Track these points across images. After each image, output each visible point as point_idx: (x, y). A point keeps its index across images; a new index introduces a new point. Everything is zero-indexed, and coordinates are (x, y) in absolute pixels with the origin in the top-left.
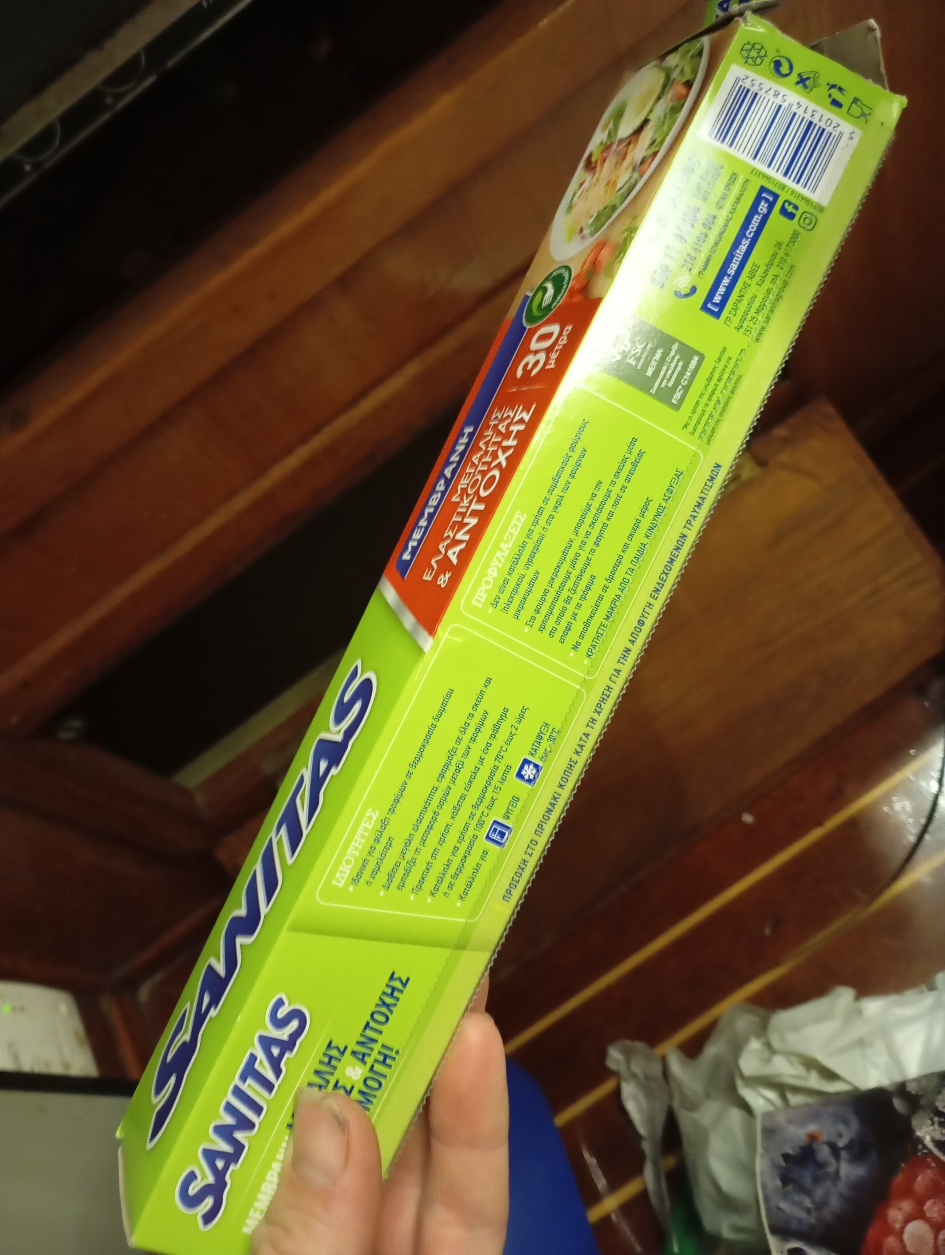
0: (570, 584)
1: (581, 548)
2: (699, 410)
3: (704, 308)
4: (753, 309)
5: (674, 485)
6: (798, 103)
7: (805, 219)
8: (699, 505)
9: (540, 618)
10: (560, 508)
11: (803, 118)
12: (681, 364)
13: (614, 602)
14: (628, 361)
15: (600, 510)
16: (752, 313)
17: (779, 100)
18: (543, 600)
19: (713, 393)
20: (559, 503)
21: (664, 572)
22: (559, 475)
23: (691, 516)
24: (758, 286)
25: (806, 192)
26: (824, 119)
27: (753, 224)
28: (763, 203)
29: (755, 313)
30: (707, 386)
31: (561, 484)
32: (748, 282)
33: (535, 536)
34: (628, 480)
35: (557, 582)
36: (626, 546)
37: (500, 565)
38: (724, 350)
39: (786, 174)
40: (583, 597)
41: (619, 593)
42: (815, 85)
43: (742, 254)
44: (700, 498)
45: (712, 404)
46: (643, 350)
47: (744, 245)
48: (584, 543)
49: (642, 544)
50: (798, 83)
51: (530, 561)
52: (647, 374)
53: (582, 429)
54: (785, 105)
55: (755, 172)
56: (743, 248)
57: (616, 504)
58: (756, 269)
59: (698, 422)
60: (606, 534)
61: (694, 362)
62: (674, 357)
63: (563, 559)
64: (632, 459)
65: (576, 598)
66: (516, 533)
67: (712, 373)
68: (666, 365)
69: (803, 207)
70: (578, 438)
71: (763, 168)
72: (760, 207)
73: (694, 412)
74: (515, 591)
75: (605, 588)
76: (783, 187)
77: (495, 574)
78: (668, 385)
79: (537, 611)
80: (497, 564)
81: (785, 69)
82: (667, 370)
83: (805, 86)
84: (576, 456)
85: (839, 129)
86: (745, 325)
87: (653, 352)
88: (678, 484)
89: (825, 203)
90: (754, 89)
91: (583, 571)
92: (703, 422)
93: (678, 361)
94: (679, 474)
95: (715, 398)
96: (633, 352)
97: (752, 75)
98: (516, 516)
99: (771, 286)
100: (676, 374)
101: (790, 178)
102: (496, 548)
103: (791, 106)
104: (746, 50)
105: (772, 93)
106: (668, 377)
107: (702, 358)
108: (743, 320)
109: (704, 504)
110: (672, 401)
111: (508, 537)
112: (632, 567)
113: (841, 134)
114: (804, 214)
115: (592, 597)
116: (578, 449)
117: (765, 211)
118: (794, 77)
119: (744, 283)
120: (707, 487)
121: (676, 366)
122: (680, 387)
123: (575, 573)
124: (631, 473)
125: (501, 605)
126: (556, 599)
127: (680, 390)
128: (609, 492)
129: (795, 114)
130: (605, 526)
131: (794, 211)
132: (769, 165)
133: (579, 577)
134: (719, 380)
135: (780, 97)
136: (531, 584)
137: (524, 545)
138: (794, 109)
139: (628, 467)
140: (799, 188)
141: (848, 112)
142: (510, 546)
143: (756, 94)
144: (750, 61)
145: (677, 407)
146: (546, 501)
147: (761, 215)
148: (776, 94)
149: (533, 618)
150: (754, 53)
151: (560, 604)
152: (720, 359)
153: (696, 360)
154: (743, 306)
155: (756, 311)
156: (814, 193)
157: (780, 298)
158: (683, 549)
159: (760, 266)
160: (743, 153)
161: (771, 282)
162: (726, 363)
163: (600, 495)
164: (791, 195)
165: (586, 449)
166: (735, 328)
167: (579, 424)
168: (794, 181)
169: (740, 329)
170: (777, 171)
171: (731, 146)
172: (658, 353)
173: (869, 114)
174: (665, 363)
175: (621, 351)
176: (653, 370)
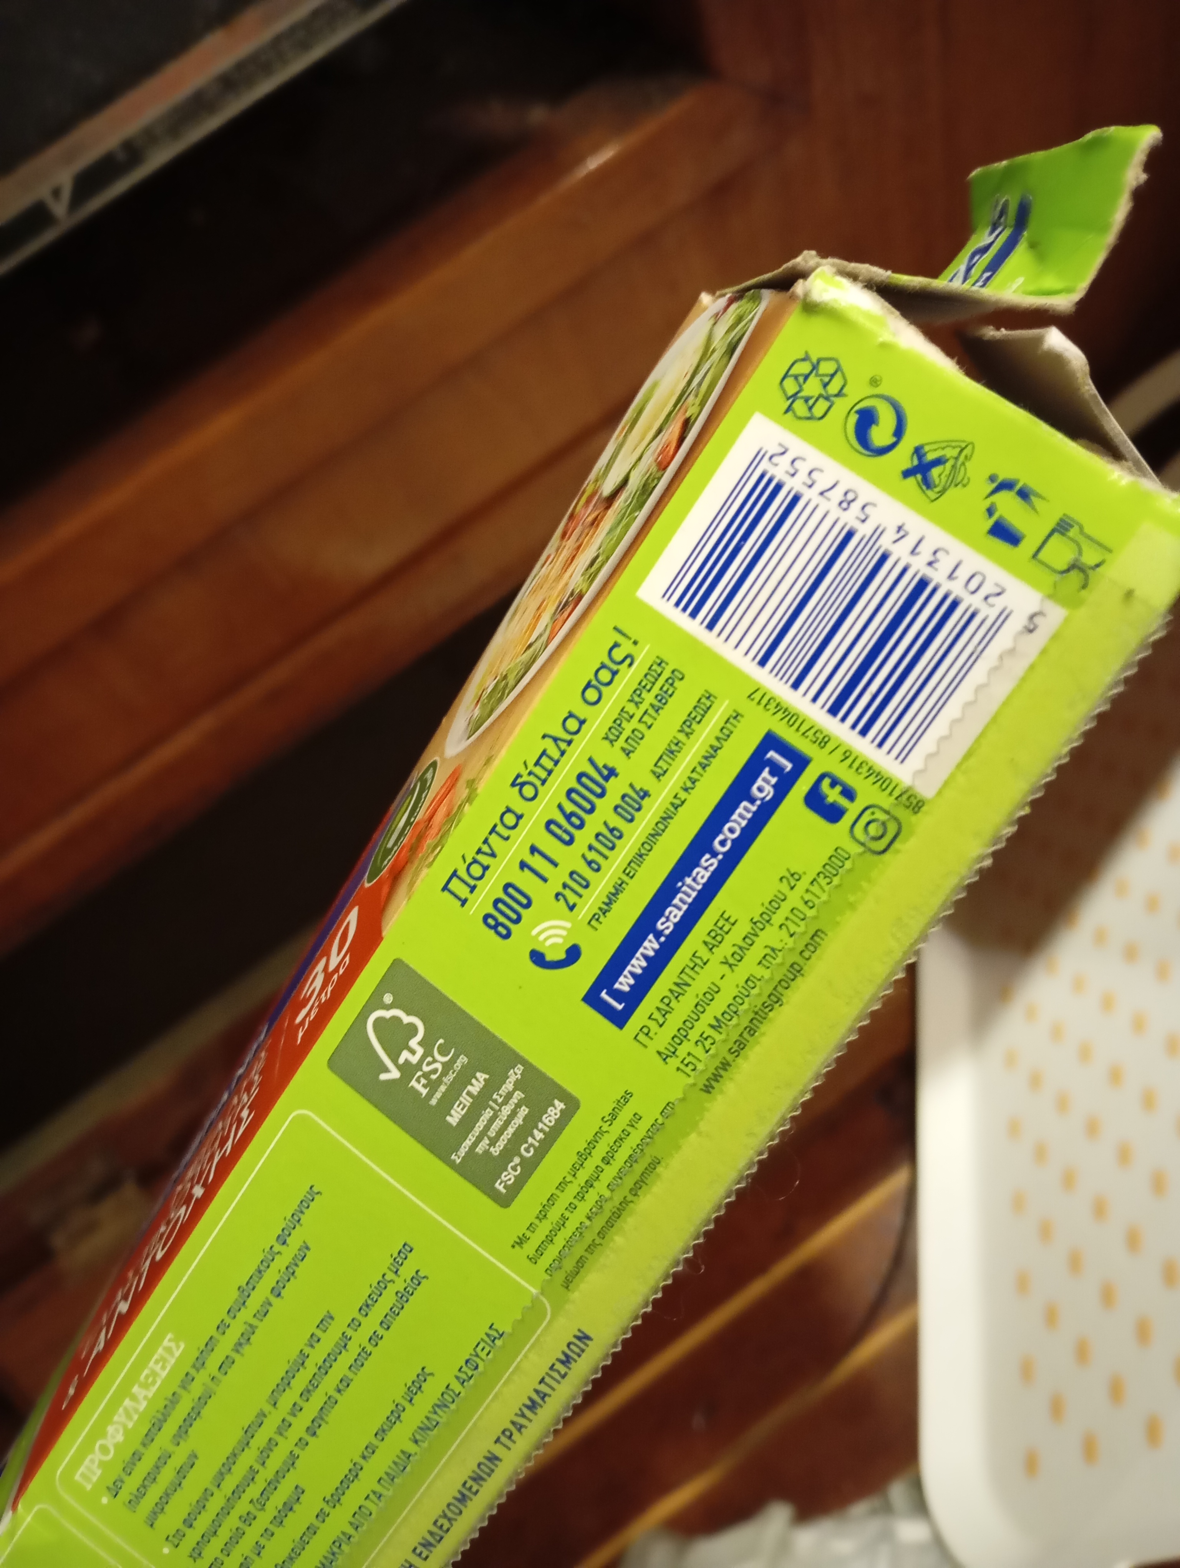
0: (254, 1491)
1: (280, 1432)
2: (554, 1214)
3: (592, 999)
4: (708, 1018)
5: (483, 1355)
6: (900, 528)
7: (869, 823)
8: (533, 1406)
9: (193, 1536)
10: (246, 1349)
11: (904, 571)
12: (524, 1111)
13: (337, 1543)
14: (413, 1083)
15: (324, 1368)
16: (702, 1026)
17: (850, 518)
18: (201, 1505)
19: (589, 1184)
20: (245, 1339)
21: (445, 1516)
22: (250, 1285)
23: (513, 1423)
24: (726, 967)
25: (882, 760)
26: (963, 574)
27: (735, 821)
28: (766, 773)
29: (712, 1027)
30: (575, 1170)
31: (255, 1301)
32: (704, 953)
33: (196, 1389)
34: (385, 1324)
35: (230, 1483)
36: (370, 1451)
37: (130, 1425)
38: (627, 1097)
39: (834, 710)
40: (279, 1520)
41: (350, 1530)
42: (954, 481)
43: (699, 887)
44: (537, 1392)
45: (584, 1208)
46: (447, 1067)
47: (706, 868)
48: (285, 1426)
49: (403, 1452)
50: (907, 474)
51: (183, 1431)
52: (448, 1118)
53: (305, 1204)
54: (864, 530)
55: (757, 696)
56: (702, 874)
57: (357, 1364)
58: (726, 929)
59: (550, 1239)
60: (334, 1416)
61: (554, 1111)
62: (509, 1095)
63: (245, 1444)
64: (400, 1285)
65: (264, 1520)
66: (164, 1374)
67: (592, 1144)
68: (492, 1108)
69: (867, 792)
70: (296, 1219)
71: (781, 690)
72: (759, 782)
73: (542, 1215)
74: (151, 1477)
75: (322, 1516)
76: (823, 741)
77: (120, 1438)
78: (492, 1149)
79: (189, 1523)
80: (123, 1419)
81: (881, 435)
82: (491, 1121)
83: (927, 483)
84: (288, 1254)
85: (999, 603)
86: (682, 1051)
87: (465, 1078)
88: (490, 1356)
89: (926, 790)
90: (793, 485)
91: (279, 1475)
92: (560, 1241)
93: (518, 1106)
94: (494, 1336)
95: (592, 1197)
96: (426, 1069)
97: (797, 446)
98: (166, 1343)
99: (760, 972)
100: (511, 1130)
101: (843, 719)
102: (124, 1391)
103: (879, 532)
104: (796, 377)
105: (836, 495)
106: (492, 1133)
107: (572, 1105)
108: (680, 1037)
109: (545, 1406)
110: (497, 1185)
111: (147, 1377)
112: (378, 1488)
113: (1004, 616)
114: (868, 812)
115: (296, 1523)
116: (295, 1242)
117: (769, 792)
118: (902, 457)
119: (694, 955)
120: (555, 1375)
121: (514, 1114)
122: (517, 1160)
123: (265, 1475)
124: (394, 1312)
125: (124, 1495)
126: (225, 1511)
127: (516, 1165)
128: (345, 1340)
129: (884, 558)
130: (330, 1402)
131: (843, 802)
132: (796, 685)
133: (273, 1485)
134: (606, 1161)
135: (856, 507)
136: (181, 1473)
137: (174, 1399)
138: (885, 543)
139: (388, 1300)
140: (864, 747)
141: (1035, 556)
142: (150, 1395)
143: (796, 499)
144: (800, 407)
145: (505, 1201)
146: (222, 1327)
147: (758, 803)
148: (846, 503)
149: (179, 1535)
150: (812, 387)
151: (232, 1522)
152: (613, 1116)
153: (559, 1109)
154: (683, 1008)
155: (715, 1023)
156: (902, 761)
157: (777, 1002)
158: (490, 1480)
159: (736, 921)
160: (736, 646)
161: (760, 963)
162: (628, 1125)
163: (329, 1340)
164: (842, 761)
165: (309, 1245)
166: (659, 1053)
167: (302, 1192)
168: (854, 727)
169: (671, 1057)
170: (815, 699)
171: (711, 626)
172: (477, 1080)
173: (1098, 566)
174: (491, 1103)
175: (401, 1060)
176: (463, 1112)
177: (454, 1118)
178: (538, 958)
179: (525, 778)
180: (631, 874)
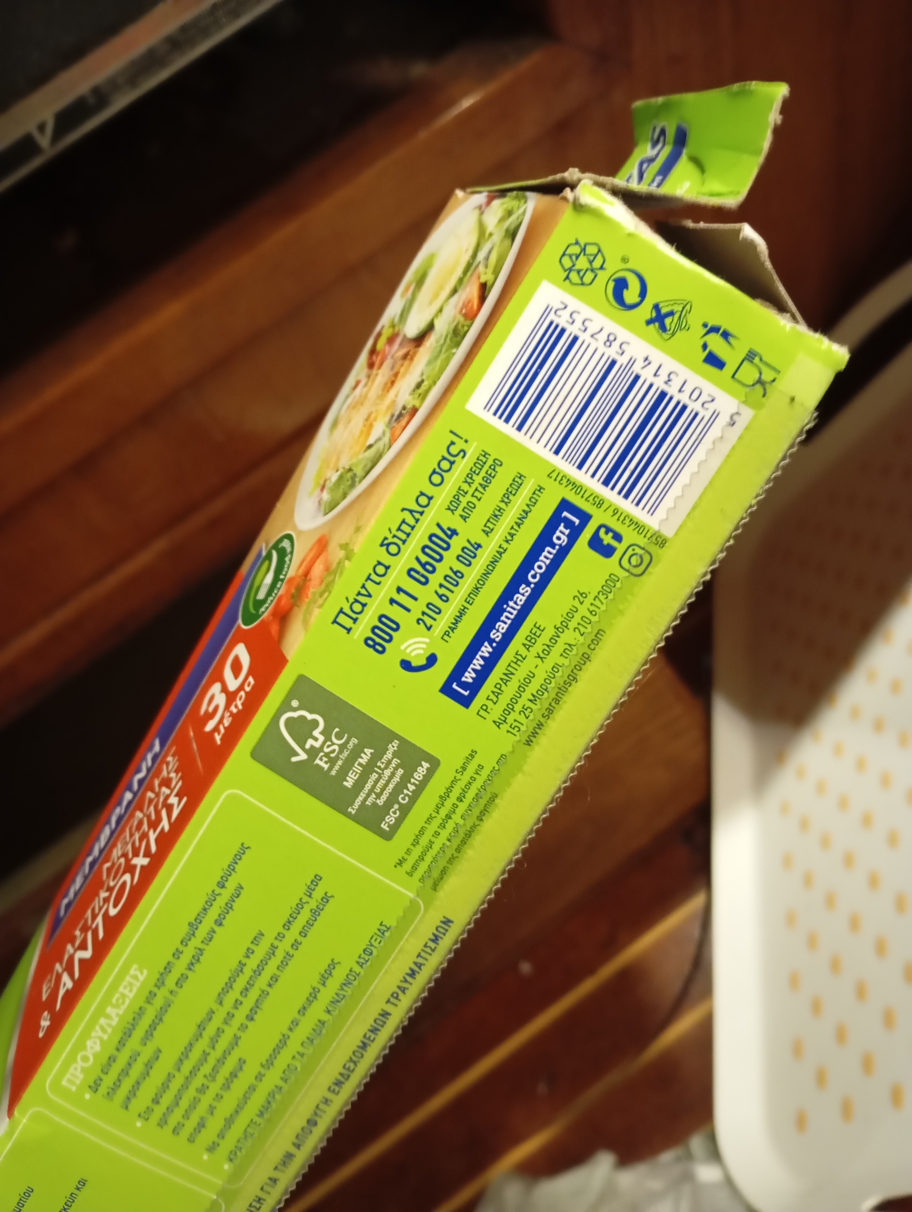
0: (206, 1069)
1: (226, 1022)
2: (424, 841)
3: (446, 690)
4: (527, 695)
5: (376, 944)
6: (646, 359)
7: (632, 556)
8: (413, 974)
9: (160, 1110)
10: (197, 967)
11: (651, 386)
12: (400, 772)
13: (272, 1095)
14: (317, 761)
15: (258, 972)
16: (524, 701)
17: (612, 352)
18: (165, 1086)
19: (448, 817)
20: (196, 959)
21: (351, 1060)
22: (199, 920)
23: (399, 987)
24: (539, 660)
25: (639, 514)
26: (688, 389)
27: (542, 561)
28: (561, 527)
29: (531, 701)
30: (438, 809)
31: (202, 932)
32: (523, 651)
33: (158, 1002)
34: (304, 933)
35: (188, 1066)
36: (295, 1023)
37: (105, 1037)
38: (473, 754)
39: (606, 483)
40: (227, 1086)
41: (281, 1083)
42: (680, 327)
43: (518, 607)
44: (415, 963)
45: (445, 834)
46: (342, 747)
47: (523, 595)
48: (230, 1016)
49: (319, 1021)
50: (649, 322)
51: (149, 1034)
52: (345, 783)
53: (238, 857)
54: (622, 361)
55: (554, 475)
56: (520, 599)
57: (283, 965)
58: (538, 634)
59: (422, 858)
60: (266, 1005)
61: (422, 769)
62: (389, 762)
63: (199, 1036)
64: (313, 904)
65: (215, 1088)
66: (131, 995)
67: (449, 790)
68: (377, 772)
69: (629, 536)
70: (231, 868)
71: (571, 470)
72: (558, 533)
73: (415, 843)
74: (125, 1072)
75: (259, 1077)
76: (599, 503)
77: (98, 1048)
78: (378, 801)
79: (156, 1101)
80: (100, 1033)
81: (631, 295)
82: (377, 782)
83: (663, 328)
84: (226, 894)
85: (711, 407)
86: (510, 719)
87: (357, 753)
88: (382, 943)
89: (668, 532)
90: (573, 330)
91: (226, 1054)
92: (428, 858)
93: (396, 769)
94: (383, 930)
95: (450, 825)
96: (326, 750)
97: (574, 303)
98: (132, 972)
99: (561, 661)
100: (391, 786)
101: (613, 488)
102: (100, 1012)
103: (632, 361)
104: (570, 256)
105: (603, 337)
106: (378, 790)
107: (435, 763)
108: (509, 709)
109: (421, 973)
110: (382, 825)
111: (118, 1000)
112: (301, 1050)
113: (714, 416)
114: (631, 549)
115: (240, 1086)
116: (231, 885)
117: (564, 540)
118: (646, 311)
119: (516, 654)
120: (428, 950)
121: (393, 774)
122: (396, 806)
123: (216, 1055)
124: (309, 924)
125: (103, 1089)
126: (185, 1087)
127: (396, 810)
128: (273, 949)
129: (637, 378)
130: (264, 994)
131: (614, 543)
132: (580, 467)
133: (221, 1061)
134: (460, 800)
135: (616, 345)
136: (149, 1066)
137: (141, 1012)
138: (637, 369)
139: (305, 915)
140: (627, 506)
141: (733, 376)
142: (121, 1012)
143: (575, 339)
144: (574, 276)
145: (388, 836)
146: (177, 954)
147: (557, 547)
148: (609, 342)
149: (149, 1110)
150: (582, 263)
151: (191, 1093)
152: (464, 768)
153: (425, 767)
154: (510, 690)
155: (532, 698)
156: (652, 514)
157: (573, 680)
158: (383, 1030)
159: (544, 629)
160: (538, 442)
161: (561, 655)
162: (474, 773)
163: (260, 952)
164: (612, 516)
165: (243, 886)
166: (494, 722)
167: (235, 848)
168: (620, 493)
169: (502, 724)
170: (593, 476)
171: (519, 428)
172: (366, 754)
173: (774, 380)
174: (376, 769)
175: (307, 746)
176: (355, 778)
177: (349, 783)
178: (406, 665)
179: (391, 540)
180: (471, 602)
